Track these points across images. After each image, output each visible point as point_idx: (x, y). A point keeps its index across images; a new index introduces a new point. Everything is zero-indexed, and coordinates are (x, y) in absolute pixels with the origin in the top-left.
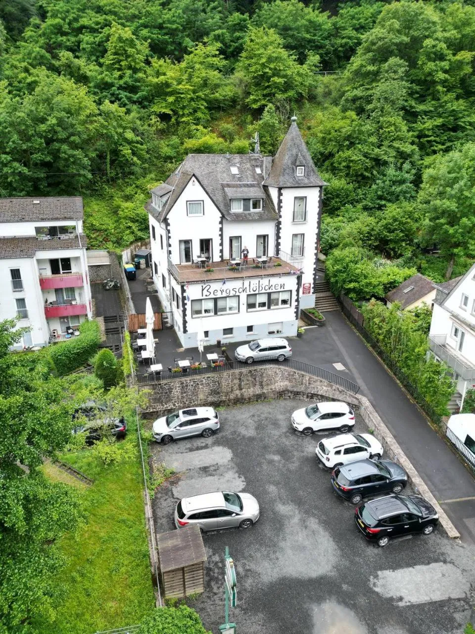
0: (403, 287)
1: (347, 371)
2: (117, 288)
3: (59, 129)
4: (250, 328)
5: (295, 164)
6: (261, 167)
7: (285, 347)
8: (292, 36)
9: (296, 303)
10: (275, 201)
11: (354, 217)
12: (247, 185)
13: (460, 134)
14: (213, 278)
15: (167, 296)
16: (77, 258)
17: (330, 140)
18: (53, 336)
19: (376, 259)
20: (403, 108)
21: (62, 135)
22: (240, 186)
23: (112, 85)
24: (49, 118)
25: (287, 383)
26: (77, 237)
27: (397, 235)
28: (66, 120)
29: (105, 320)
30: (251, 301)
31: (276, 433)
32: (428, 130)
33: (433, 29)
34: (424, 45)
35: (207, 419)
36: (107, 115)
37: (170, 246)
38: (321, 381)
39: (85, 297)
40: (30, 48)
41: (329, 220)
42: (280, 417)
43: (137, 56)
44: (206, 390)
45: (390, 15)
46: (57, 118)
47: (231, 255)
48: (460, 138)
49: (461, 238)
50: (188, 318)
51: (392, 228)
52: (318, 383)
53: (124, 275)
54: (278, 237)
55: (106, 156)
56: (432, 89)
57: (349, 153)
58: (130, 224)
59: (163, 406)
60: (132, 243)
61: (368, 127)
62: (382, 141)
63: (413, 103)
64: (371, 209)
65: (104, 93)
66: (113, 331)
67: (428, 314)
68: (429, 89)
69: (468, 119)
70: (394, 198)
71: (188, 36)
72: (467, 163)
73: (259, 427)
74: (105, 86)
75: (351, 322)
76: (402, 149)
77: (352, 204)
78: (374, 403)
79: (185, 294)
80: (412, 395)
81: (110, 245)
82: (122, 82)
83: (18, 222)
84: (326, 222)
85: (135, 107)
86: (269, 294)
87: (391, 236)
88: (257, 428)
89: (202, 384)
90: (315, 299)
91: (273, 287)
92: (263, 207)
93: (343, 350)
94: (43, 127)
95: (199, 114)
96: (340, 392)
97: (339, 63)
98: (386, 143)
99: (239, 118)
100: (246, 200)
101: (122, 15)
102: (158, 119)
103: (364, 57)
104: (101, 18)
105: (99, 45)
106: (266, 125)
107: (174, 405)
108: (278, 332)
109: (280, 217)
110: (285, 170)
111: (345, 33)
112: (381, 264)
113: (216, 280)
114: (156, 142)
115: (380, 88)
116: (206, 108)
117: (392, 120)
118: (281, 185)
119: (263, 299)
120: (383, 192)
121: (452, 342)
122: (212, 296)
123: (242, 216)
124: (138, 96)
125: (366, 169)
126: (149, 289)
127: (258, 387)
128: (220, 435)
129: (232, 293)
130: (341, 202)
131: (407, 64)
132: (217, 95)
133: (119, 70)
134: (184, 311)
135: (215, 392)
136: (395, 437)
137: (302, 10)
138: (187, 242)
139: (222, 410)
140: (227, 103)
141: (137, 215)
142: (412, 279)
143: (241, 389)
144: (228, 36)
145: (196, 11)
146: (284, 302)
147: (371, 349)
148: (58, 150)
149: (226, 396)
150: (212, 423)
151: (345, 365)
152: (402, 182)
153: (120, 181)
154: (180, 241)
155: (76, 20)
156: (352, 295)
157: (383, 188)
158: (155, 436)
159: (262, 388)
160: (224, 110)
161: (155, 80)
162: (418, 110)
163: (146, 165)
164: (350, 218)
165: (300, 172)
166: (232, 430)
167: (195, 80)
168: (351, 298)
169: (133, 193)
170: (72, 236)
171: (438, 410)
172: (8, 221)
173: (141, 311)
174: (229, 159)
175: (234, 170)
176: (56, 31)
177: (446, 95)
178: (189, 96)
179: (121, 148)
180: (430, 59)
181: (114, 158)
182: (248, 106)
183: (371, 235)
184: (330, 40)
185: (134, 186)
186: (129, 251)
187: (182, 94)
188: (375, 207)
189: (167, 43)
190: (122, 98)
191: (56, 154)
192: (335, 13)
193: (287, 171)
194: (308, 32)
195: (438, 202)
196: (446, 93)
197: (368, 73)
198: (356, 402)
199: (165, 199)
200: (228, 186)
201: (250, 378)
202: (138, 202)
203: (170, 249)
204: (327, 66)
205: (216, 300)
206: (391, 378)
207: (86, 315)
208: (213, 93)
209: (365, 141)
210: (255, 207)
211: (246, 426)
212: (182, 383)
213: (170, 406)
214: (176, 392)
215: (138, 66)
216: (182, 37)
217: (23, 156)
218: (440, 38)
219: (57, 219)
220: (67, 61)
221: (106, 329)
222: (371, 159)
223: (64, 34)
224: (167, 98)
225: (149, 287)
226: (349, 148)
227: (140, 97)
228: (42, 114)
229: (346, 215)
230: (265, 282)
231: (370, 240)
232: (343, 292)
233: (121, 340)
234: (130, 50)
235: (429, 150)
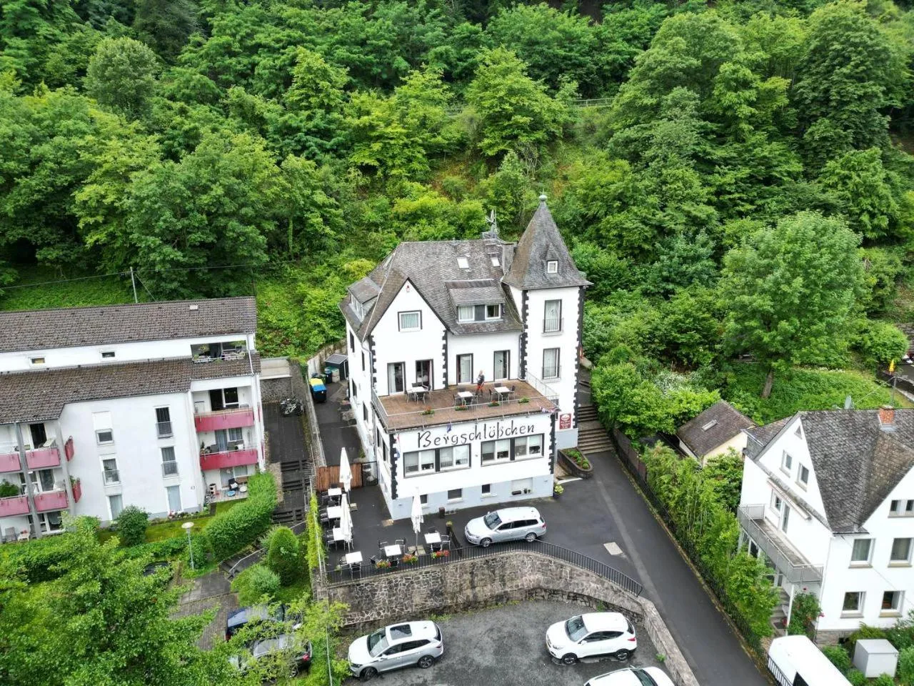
0: (702, 419)
1: (624, 556)
2: (300, 413)
3: (227, 200)
4: (486, 488)
5: (545, 256)
6: (499, 256)
7: (534, 522)
8: (541, 53)
9: (551, 451)
10: (519, 306)
11: (630, 306)
12: (480, 283)
13: (775, 188)
14: (433, 422)
15: (369, 437)
16: (247, 388)
17: (594, 199)
18: (210, 492)
19: (662, 373)
20: (695, 156)
21: (230, 206)
22: (471, 285)
23: (298, 129)
24: (213, 186)
25: (539, 576)
26: (247, 356)
27: (692, 337)
28: (236, 187)
29: (282, 468)
30: (488, 450)
31: (524, 660)
32: (729, 184)
33: (732, 49)
34: (721, 71)
35: (426, 642)
36: (291, 174)
37: (374, 371)
38: (588, 575)
39: (256, 438)
40: (187, 75)
41: (595, 310)
42: (530, 632)
43: (331, 91)
44: (424, 590)
45: (673, 31)
46: (224, 186)
47: (459, 379)
48: (774, 195)
49: (780, 348)
50: (399, 478)
51: (684, 326)
52: (584, 577)
53: (309, 397)
54: (523, 353)
55: (288, 224)
56: (733, 126)
57: (620, 217)
58: (320, 321)
59: (363, 615)
60: (321, 347)
61: (646, 182)
62: (666, 200)
63: (708, 149)
64: (654, 295)
65: (287, 141)
66: (293, 487)
67: (739, 465)
68: (729, 126)
69: (786, 167)
70: (685, 281)
71: (399, 54)
72: (784, 246)
73: (501, 650)
74: (288, 131)
75: (630, 472)
76: (694, 213)
77: (626, 287)
78: (664, 611)
79: (394, 446)
80: (718, 597)
81: (291, 350)
82: (311, 124)
83: (168, 339)
84: (590, 313)
85: (328, 157)
86: (513, 441)
87: (683, 339)
88: (496, 653)
89: (418, 583)
90: (577, 434)
91: (518, 431)
92: (502, 313)
93: (618, 520)
94: (205, 199)
95: (415, 165)
96: (615, 592)
97: (604, 85)
98: (672, 204)
99: (468, 166)
100: (479, 307)
101: (311, 29)
102: (360, 173)
103: (638, 86)
104: (283, 34)
105: (280, 69)
106: (506, 179)
107: (379, 614)
108: (525, 492)
109: (526, 327)
110: (531, 266)
111: (613, 46)
112: (669, 381)
113: (437, 425)
114: (356, 204)
115: (661, 129)
116: (424, 156)
117: (679, 173)
118: (526, 286)
119: (504, 447)
120: (670, 272)
121: (773, 517)
122: (433, 446)
123: (473, 329)
124: (332, 142)
125: (646, 240)
126: (344, 418)
127: (497, 583)
128: (443, 664)
129: (461, 441)
130: (611, 285)
131: (698, 96)
132: (439, 139)
133: (308, 108)
134: (394, 468)
135: (435, 593)
136: (694, 671)
137: (554, 16)
138: (398, 367)
139: (446, 619)
140: (453, 147)
141: (330, 308)
142: (713, 407)
143: (473, 587)
144: (453, 52)
145: (410, 22)
146: (535, 449)
147: (658, 517)
148: (225, 227)
149: (452, 599)
150: (432, 648)
151: (621, 545)
152: (697, 258)
153: (306, 259)
154: (389, 365)
155: (250, 35)
156: (629, 432)
157: (670, 266)
158: (352, 668)
159: (504, 585)
160: (448, 156)
161: (356, 122)
162: (715, 157)
163: (342, 236)
164: (624, 307)
165: (552, 269)
166: (461, 655)
167: (408, 120)
168: (629, 436)
169: (323, 274)
170: (240, 355)
171: (755, 626)
172: (154, 339)
173: (333, 462)
174: (455, 247)
175: (463, 263)
176: (222, 51)
177: (754, 135)
178: (401, 142)
179: (308, 215)
180: (729, 88)
181: (299, 228)
182: (481, 150)
183: (655, 337)
184: (592, 56)
185: (325, 264)
186: (317, 358)
187: (392, 139)
188: (659, 293)
189: (371, 64)
190: (310, 146)
191: (220, 233)
192: (599, 18)
193: (534, 268)
194: (562, 46)
195: (746, 299)
196: (752, 133)
197: (644, 108)
198: (637, 609)
199: (369, 306)
200: (455, 286)
201: (486, 572)
202: (330, 289)
203: (375, 375)
204: (588, 91)
205: (437, 452)
206: (687, 567)
207: (258, 464)
208: (434, 136)
209: (643, 202)
210: (491, 314)
211: (481, 649)
212: (390, 582)
213: (372, 615)
214: (382, 595)
215: (333, 104)
216: (393, 55)
217: (176, 238)
218: (742, 61)
219: (221, 333)
220: (237, 100)
221: (284, 484)
222: (652, 226)
223: (232, 54)
224: (372, 145)
225: (344, 413)
226: (620, 210)
227: (335, 144)
228: (204, 181)
229: (619, 303)
230: (506, 424)
231: (653, 343)
232: (617, 427)
233: (303, 502)
234: (324, 84)
235: (732, 211)
